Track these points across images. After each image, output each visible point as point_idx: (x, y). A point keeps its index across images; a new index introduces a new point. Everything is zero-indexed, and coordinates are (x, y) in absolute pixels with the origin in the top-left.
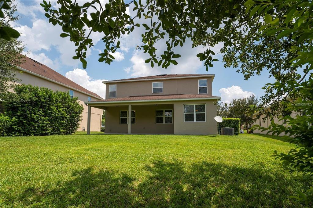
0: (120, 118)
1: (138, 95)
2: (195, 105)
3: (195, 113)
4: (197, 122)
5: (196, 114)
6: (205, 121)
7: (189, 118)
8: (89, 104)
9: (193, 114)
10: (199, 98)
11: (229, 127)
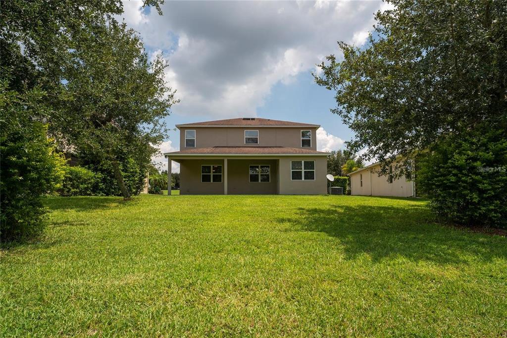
0: (202, 174)
1: (226, 146)
2: (303, 162)
3: (303, 171)
4: (306, 180)
5: (305, 172)
6: (314, 179)
7: (296, 175)
8: (169, 156)
9: (301, 171)
10: (309, 153)
11: (337, 186)
